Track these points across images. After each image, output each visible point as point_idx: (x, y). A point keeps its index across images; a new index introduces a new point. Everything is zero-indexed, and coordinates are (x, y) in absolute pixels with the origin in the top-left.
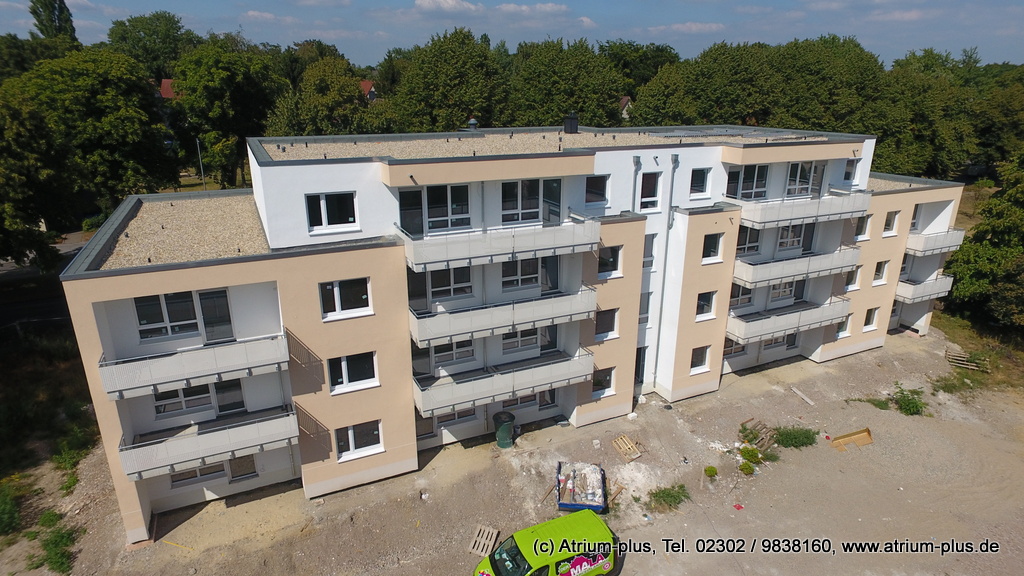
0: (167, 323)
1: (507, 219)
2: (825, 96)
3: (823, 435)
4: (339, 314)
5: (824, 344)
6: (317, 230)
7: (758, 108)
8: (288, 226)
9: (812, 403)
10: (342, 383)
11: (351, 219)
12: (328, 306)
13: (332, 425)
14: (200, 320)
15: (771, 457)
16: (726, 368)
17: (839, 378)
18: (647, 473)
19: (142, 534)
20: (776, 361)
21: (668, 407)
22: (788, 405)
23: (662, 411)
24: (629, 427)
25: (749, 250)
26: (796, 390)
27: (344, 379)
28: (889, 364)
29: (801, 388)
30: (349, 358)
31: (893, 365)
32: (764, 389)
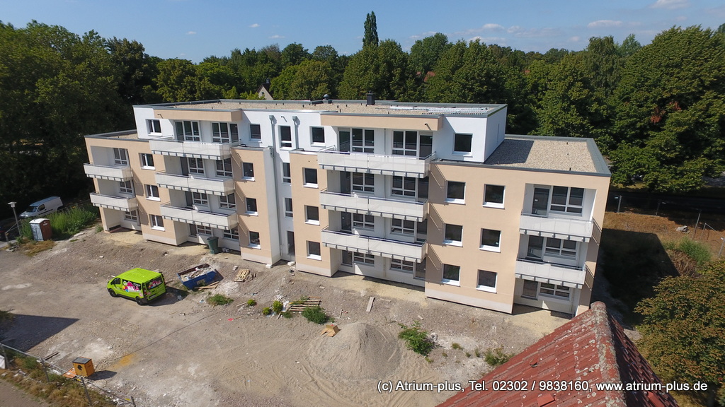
0: (121, 159)
1: (214, 141)
4: (147, 167)
5: (428, 282)
6: (152, 134)
9: (368, 310)
10: (151, 196)
11: (160, 131)
12: (144, 163)
13: (149, 211)
15: (288, 315)
16: (358, 270)
17: (420, 310)
18: (233, 288)
19: (105, 228)
20: (404, 283)
21: (292, 271)
22: (352, 303)
23: (287, 271)
24: (259, 269)
25: (367, 189)
26: (372, 299)
27: (152, 194)
28: (486, 325)
29: (377, 300)
30: (152, 186)
31: (489, 327)
32: (355, 289)
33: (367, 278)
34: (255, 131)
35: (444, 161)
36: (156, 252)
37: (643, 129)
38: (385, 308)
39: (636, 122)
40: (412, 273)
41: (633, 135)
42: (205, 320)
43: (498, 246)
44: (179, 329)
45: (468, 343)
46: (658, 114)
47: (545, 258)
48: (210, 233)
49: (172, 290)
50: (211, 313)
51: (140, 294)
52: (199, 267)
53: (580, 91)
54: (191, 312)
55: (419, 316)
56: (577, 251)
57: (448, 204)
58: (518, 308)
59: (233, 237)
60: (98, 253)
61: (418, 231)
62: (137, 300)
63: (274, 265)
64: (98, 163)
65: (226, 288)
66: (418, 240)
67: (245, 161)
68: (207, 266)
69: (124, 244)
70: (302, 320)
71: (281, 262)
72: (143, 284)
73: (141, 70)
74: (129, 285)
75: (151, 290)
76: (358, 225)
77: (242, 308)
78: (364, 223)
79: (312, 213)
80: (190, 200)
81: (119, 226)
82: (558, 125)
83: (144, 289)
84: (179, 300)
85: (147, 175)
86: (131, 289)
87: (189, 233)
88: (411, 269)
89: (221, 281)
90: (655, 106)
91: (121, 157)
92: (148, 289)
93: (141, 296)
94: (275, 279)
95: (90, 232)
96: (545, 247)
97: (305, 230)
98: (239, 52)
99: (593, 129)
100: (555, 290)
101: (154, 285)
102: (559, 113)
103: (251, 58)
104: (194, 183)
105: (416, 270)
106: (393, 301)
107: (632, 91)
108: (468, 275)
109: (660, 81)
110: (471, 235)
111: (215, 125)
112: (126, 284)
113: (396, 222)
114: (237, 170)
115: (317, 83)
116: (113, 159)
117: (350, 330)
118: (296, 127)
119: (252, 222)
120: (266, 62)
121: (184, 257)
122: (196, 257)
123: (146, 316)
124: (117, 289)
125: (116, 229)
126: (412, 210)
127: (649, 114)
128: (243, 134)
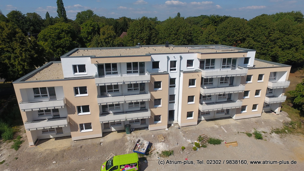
0: (40, 94)
1: (128, 72)
2: (267, 34)
3: (224, 142)
4: (79, 95)
5: (236, 114)
6: (76, 74)
7: (241, 38)
8: (68, 72)
9: (226, 132)
10: (81, 112)
11: (85, 71)
12: (77, 93)
13: (78, 122)
14: (48, 94)
15: (204, 146)
16: (203, 118)
17: (240, 125)
18: (164, 146)
19: (32, 144)
20: (221, 118)
24: (164, 132)
26: (222, 127)
30: (83, 106)
31: (261, 123)
32: (212, 126)
33: (207, 120)
34: (156, 65)
43: (259, 95)
45: (265, 130)
51: (135, 169)
56: (273, 91)
57: (246, 84)
65: (160, 147)
70: (212, 146)
74: (126, 167)
76: (204, 100)
77: (181, 152)
78: (207, 98)
85: (80, 100)
87: (104, 128)
88: (224, 111)
90: (235, 42)
94: (177, 134)
100: (266, 105)
106: (229, 125)
111: (129, 64)
112: (123, 167)
114: (152, 86)
116: (32, 95)
118: (180, 61)
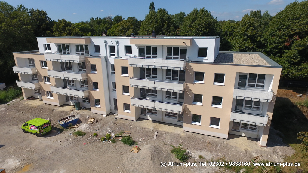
0: (32, 64)
1: (77, 54)
4: (44, 67)
5: (185, 123)
6: (46, 51)
9: (154, 138)
11: (50, 50)
13: (46, 89)
15: (114, 141)
16: (149, 117)
17: (181, 138)
18: (86, 127)
19: (25, 98)
20: (172, 124)
21: (116, 118)
22: (146, 135)
23: (113, 118)
24: (99, 117)
25: (153, 77)
26: (156, 132)
27: (47, 81)
28: (215, 145)
29: (159, 133)
30: (47, 77)
31: (217, 146)
32: (148, 127)
33: (153, 121)
34: (97, 49)
35: (193, 62)
36: (49, 109)
37: (281, 49)
38: (163, 137)
39: (278, 46)
40: (176, 119)
41: (276, 52)
42: (71, 144)
43: (221, 105)
44: (57, 150)
45: (207, 155)
46: (288, 42)
47: (244, 111)
48: (76, 100)
49: (55, 128)
50: (74, 141)
51: (37, 131)
52: (70, 117)
53: (252, 31)
54: (64, 140)
55: (181, 141)
56: (261, 107)
57: (195, 83)
58: (231, 136)
59: (87, 102)
60: (20, 110)
61: (179, 98)
62: (36, 134)
63: (107, 115)
64: (20, 66)
65: (83, 127)
66: (179, 102)
67: (92, 63)
68: (74, 116)
69: (33, 106)
70: (121, 143)
71: (111, 114)
72: (39, 126)
73: (45, 24)
74: (32, 127)
75: (44, 129)
76: (149, 95)
77: (90, 137)
78: (152, 94)
79: (126, 89)
80: (66, 83)
81: (32, 97)
82: (242, 48)
83: (39, 129)
84: (59, 134)
85: (44, 71)
86: (33, 129)
87: (66, 100)
88: (176, 117)
89: (81, 124)
90: (287, 38)
91: (31, 62)
92: (42, 129)
93: (38, 132)
94: (108, 122)
95: (18, 100)
96: (244, 105)
97: (123, 98)
98: (93, 19)
99: (257, 49)
100: (249, 126)
101: (45, 127)
102: (242, 42)
103: (99, 21)
104: (67, 75)
105: (178, 117)
106: (167, 133)
107: (276, 31)
108: (205, 119)
109: (289, 26)
110: (207, 99)
111: (77, 46)
112: (30, 126)
113: (168, 93)
114: (89, 68)
115: (128, 29)
116: (28, 64)
117: (146, 149)
118: (118, 46)
119: (96, 94)
120: (106, 23)
121: (62, 112)
122: (69, 112)
123: (41, 143)
124: (26, 129)
125: (30, 98)
126: (177, 87)
127: (284, 42)
128: (91, 50)
